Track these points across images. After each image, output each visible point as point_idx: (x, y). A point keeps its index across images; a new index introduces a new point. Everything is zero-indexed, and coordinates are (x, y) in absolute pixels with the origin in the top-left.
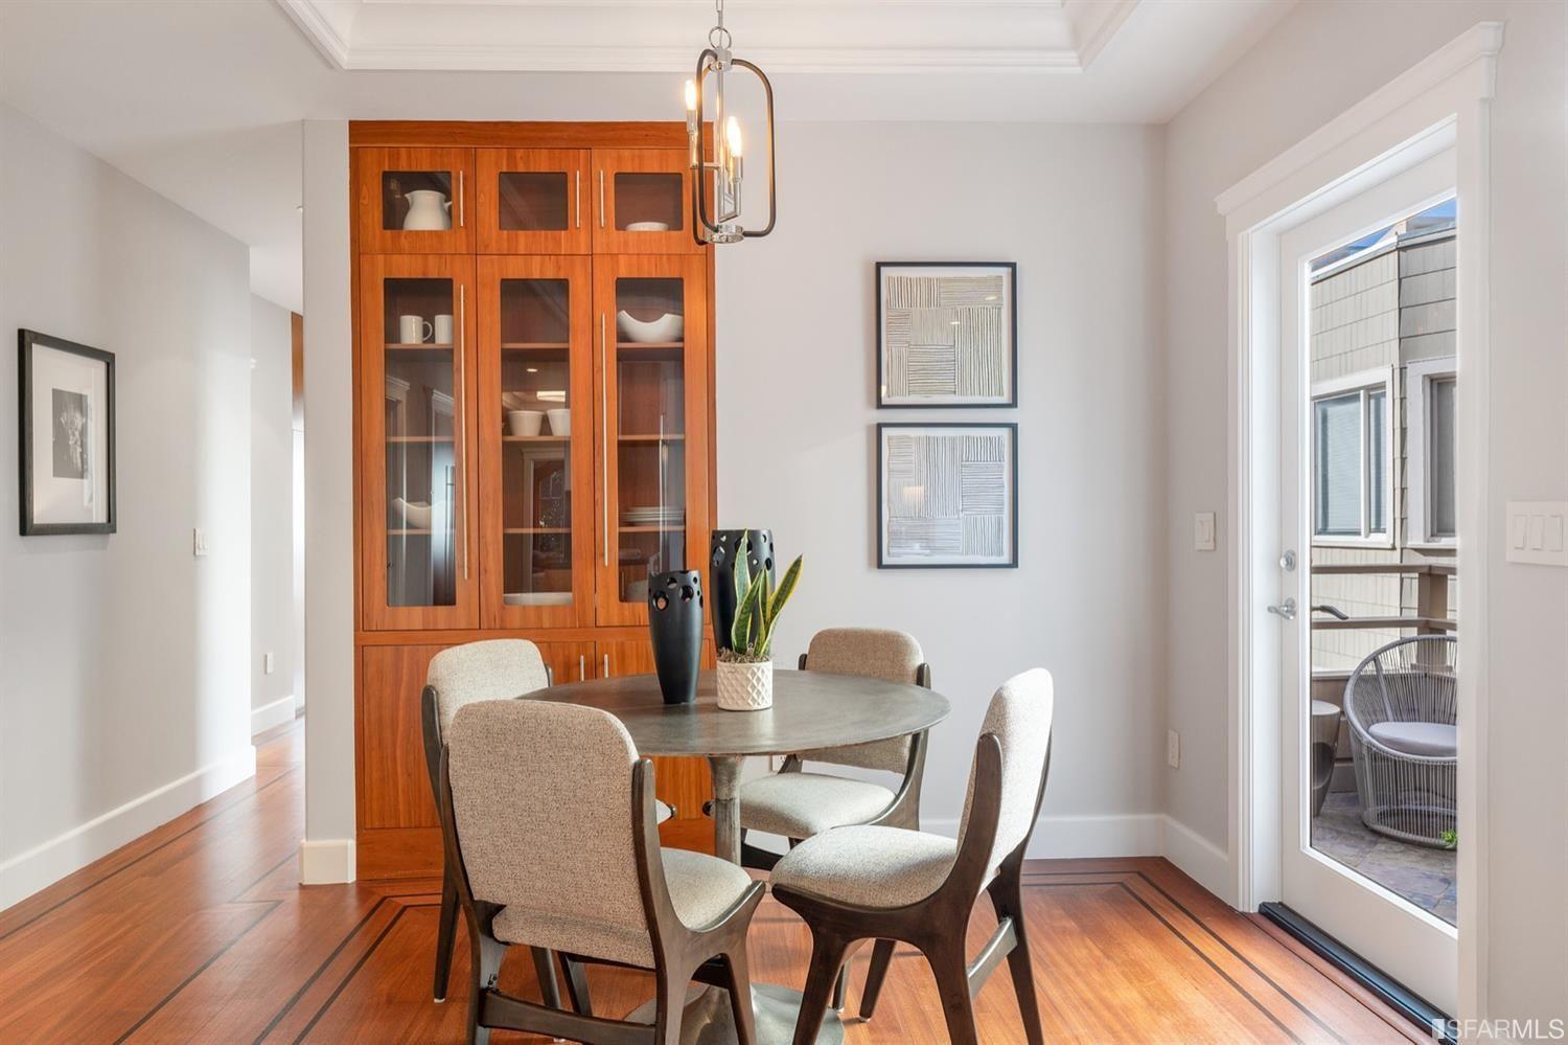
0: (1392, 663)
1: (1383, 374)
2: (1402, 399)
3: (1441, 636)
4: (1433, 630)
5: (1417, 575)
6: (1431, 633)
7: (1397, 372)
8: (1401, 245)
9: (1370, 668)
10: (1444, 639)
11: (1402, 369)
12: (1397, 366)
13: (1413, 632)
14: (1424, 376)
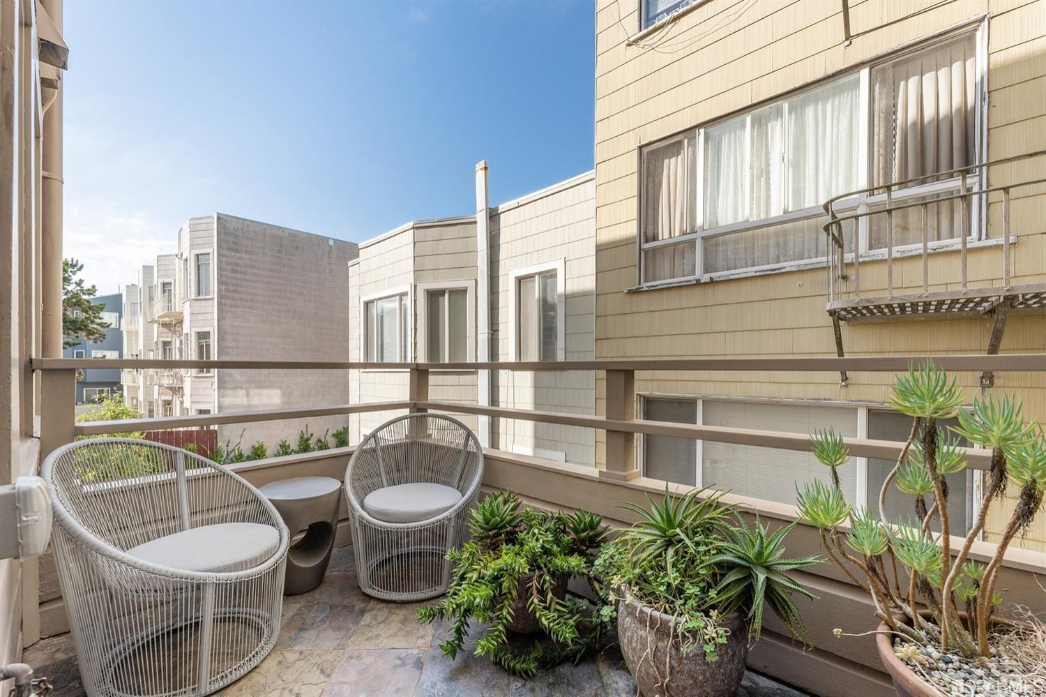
0: (387, 436)
1: (406, 288)
2: (415, 300)
3: (423, 414)
4: (419, 410)
5: (409, 370)
6: (417, 412)
7: (413, 287)
8: (415, 226)
9: (372, 444)
10: (425, 416)
11: (415, 286)
12: (413, 284)
13: (406, 412)
14: (425, 290)
